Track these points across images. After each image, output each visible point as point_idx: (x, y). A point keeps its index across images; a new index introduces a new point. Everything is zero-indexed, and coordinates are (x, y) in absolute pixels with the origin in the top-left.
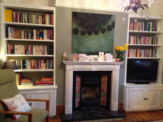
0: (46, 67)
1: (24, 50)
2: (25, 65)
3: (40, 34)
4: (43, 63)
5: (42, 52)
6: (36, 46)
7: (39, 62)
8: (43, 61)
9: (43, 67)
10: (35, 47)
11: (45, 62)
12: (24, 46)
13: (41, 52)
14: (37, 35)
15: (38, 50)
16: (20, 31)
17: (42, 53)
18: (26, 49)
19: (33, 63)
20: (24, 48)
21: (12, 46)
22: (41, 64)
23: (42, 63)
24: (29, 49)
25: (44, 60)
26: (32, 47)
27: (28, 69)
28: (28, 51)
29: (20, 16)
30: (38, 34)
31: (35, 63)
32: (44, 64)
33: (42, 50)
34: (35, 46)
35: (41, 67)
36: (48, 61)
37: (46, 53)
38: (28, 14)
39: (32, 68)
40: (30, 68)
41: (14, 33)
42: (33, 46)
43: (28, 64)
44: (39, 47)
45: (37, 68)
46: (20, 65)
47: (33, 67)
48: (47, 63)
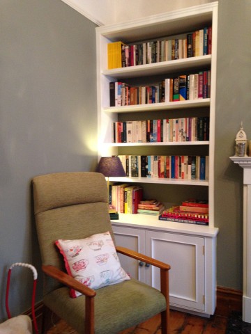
0: (194, 173)
1: (145, 133)
2: (147, 167)
3: (180, 89)
4: (185, 164)
5: (184, 135)
6: (170, 120)
7: (178, 162)
8: (186, 159)
9: (185, 173)
10: (168, 124)
11: (192, 161)
12: (144, 123)
13: (182, 135)
14: (173, 93)
15: (174, 130)
16: (138, 89)
17: (184, 137)
18: (149, 131)
19: (162, 164)
20: (145, 129)
21: (122, 124)
22: (180, 166)
23: (183, 164)
24: (155, 128)
25: (189, 157)
26: (162, 124)
27: (153, 179)
28: (152, 136)
29: (137, 51)
30: (176, 88)
31: (167, 164)
32: (190, 166)
33: (184, 130)
34: (167, 122)
35: (182, 175)
36: (198, 159)
37: (193, 137)
38: (155, 43)
39: (160, 175)
40: (157, 175)
41: (126, 94)
42: (165, 121)
43: (152, 167)
44: (177, 122)
45: (172, 178)
46: (137, 169)
47: (163, 173)
48: (195, 163)
